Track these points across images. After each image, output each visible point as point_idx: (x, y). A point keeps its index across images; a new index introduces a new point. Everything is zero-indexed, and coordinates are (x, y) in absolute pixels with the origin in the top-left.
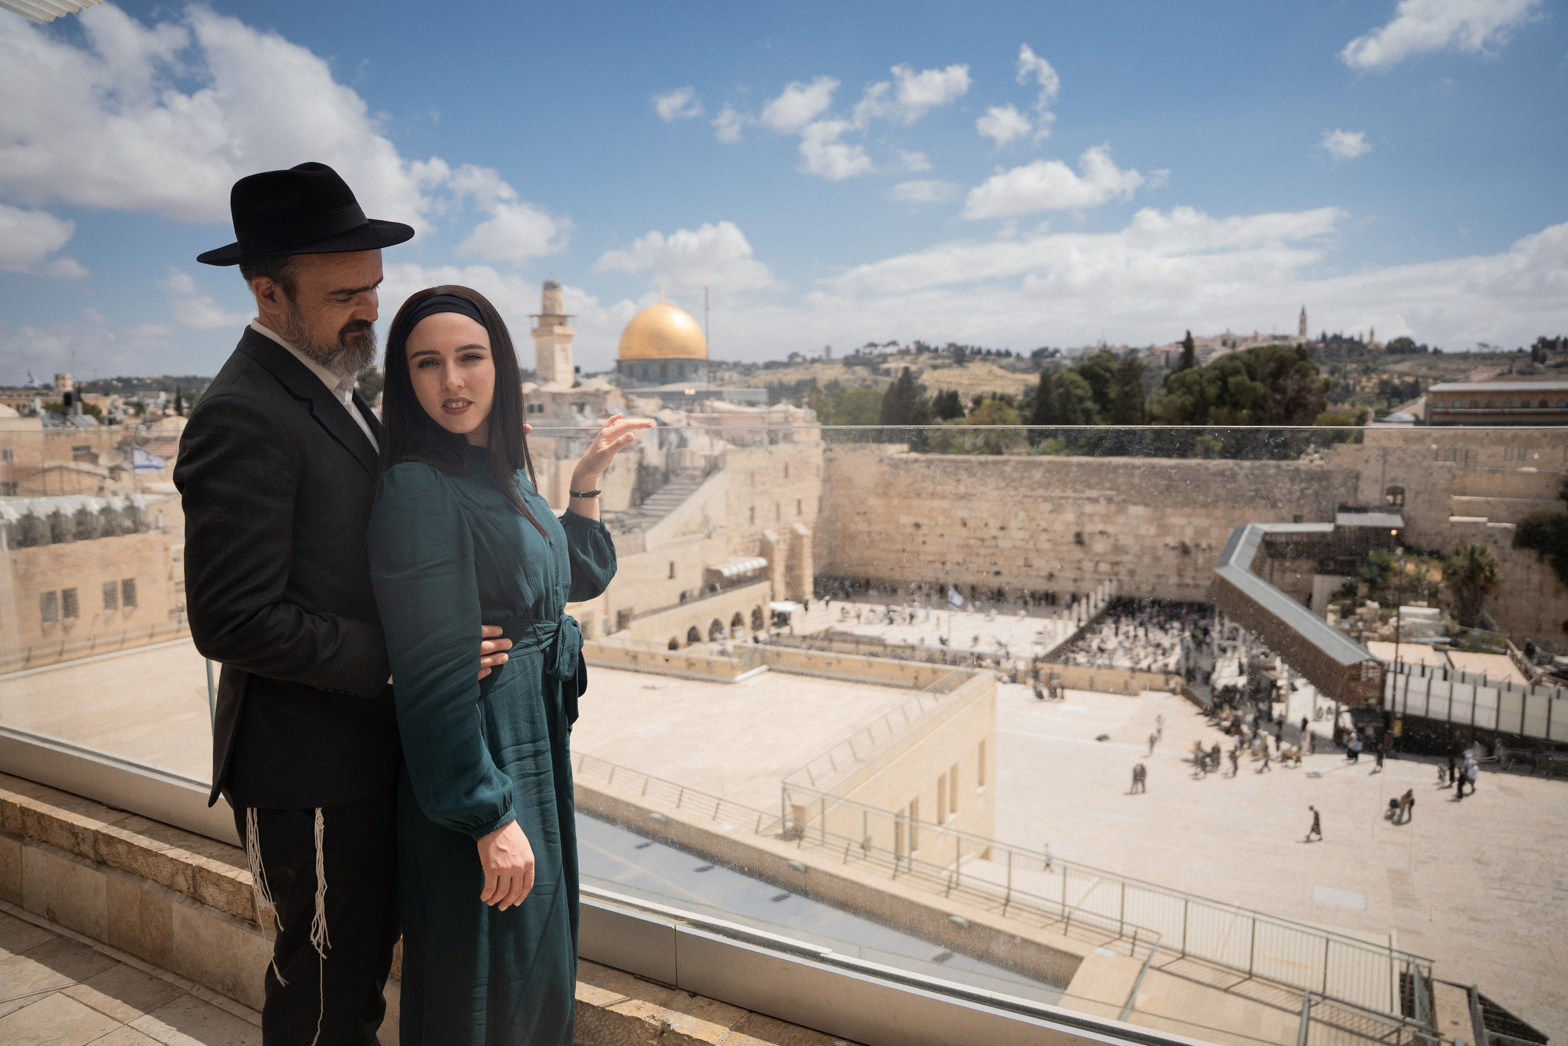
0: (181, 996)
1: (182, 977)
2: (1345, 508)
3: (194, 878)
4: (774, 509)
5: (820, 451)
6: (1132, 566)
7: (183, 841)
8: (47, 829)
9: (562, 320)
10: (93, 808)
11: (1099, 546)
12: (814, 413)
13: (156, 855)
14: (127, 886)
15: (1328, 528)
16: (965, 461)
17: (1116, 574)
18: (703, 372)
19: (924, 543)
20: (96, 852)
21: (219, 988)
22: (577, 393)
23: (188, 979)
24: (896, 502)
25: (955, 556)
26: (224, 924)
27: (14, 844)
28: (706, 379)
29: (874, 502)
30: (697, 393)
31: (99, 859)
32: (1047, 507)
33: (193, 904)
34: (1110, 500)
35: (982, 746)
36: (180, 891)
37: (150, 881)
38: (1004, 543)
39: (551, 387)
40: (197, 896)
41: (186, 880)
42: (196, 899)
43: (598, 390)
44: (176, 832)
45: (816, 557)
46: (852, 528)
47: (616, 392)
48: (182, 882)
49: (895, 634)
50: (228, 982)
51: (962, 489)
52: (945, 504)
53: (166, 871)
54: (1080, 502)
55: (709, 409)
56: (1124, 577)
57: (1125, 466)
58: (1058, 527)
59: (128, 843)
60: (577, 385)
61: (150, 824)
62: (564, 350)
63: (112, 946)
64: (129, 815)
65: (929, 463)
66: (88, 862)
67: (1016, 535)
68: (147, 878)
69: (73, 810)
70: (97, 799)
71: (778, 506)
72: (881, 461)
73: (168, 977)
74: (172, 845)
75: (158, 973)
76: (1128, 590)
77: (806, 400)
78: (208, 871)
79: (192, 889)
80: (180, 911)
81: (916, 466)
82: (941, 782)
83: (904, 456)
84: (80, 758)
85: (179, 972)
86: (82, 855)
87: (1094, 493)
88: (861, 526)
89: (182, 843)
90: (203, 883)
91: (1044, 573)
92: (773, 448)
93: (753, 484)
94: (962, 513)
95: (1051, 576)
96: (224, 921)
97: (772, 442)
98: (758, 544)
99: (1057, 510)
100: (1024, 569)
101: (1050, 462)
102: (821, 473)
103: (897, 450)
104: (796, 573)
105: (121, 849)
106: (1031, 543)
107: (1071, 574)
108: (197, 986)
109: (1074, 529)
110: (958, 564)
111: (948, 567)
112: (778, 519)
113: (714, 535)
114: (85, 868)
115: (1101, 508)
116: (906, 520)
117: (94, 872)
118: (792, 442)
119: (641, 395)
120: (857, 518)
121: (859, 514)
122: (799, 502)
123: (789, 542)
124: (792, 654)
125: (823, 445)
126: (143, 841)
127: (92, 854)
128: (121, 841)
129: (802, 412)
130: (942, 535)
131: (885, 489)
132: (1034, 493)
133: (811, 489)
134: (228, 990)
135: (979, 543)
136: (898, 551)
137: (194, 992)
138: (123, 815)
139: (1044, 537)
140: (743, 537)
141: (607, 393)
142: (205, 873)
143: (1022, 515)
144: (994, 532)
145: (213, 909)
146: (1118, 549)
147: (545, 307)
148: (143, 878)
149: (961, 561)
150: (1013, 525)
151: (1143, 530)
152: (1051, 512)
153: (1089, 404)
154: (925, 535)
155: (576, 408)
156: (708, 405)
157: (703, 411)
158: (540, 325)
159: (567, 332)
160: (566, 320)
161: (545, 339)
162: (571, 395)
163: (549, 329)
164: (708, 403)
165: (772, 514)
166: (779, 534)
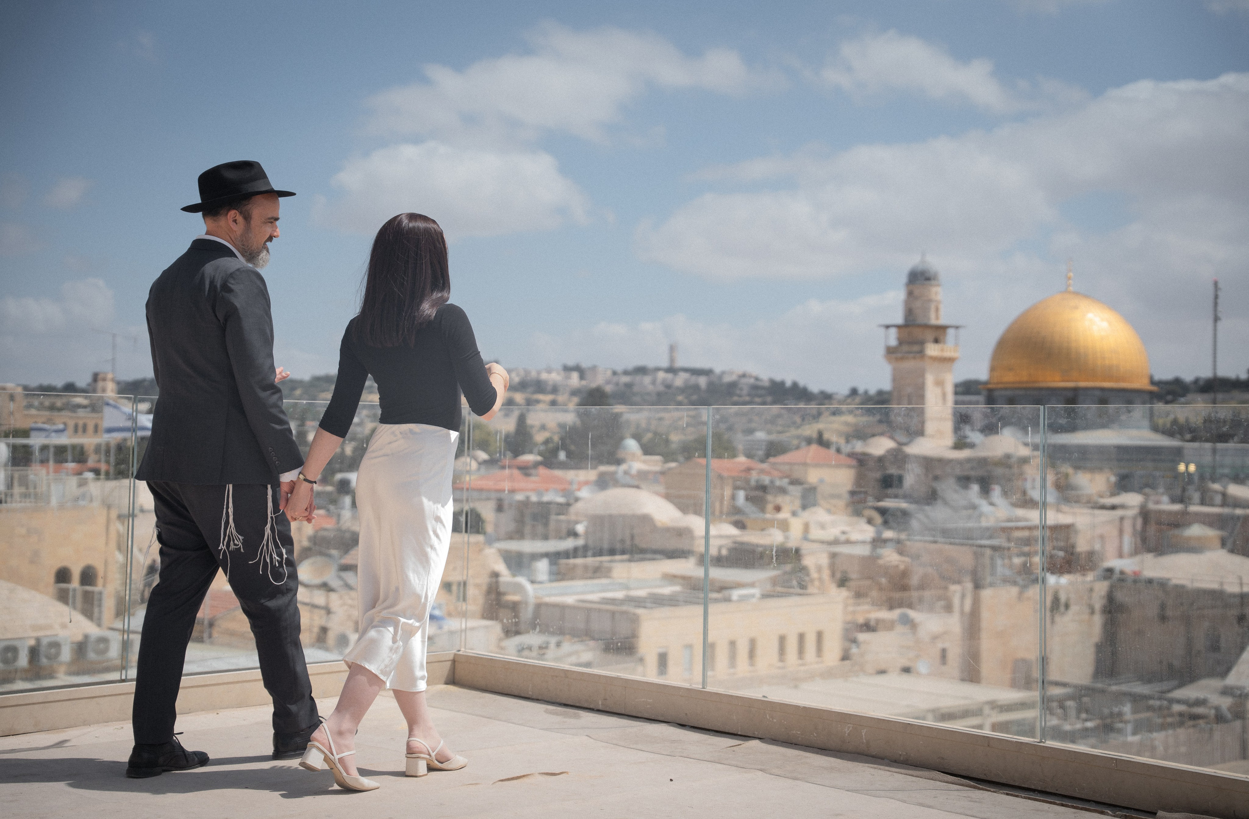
9: (939, 333)
22: (969, 460)
28: (1146, 423)
39: (921, 447)
43: (1008, 456)
60: (960, 445)
62: (940, 383)
141: (1025, 461)
147: (909, 313)
155: (975, 488)
156: (1216, 492)
157: (1203, 503)
158: (901, 342)
159: (947, 354)
160: (945, 334)
161: (909, 364)
162: (960, 462)
163: (916, 348)
164: (1217, 486)
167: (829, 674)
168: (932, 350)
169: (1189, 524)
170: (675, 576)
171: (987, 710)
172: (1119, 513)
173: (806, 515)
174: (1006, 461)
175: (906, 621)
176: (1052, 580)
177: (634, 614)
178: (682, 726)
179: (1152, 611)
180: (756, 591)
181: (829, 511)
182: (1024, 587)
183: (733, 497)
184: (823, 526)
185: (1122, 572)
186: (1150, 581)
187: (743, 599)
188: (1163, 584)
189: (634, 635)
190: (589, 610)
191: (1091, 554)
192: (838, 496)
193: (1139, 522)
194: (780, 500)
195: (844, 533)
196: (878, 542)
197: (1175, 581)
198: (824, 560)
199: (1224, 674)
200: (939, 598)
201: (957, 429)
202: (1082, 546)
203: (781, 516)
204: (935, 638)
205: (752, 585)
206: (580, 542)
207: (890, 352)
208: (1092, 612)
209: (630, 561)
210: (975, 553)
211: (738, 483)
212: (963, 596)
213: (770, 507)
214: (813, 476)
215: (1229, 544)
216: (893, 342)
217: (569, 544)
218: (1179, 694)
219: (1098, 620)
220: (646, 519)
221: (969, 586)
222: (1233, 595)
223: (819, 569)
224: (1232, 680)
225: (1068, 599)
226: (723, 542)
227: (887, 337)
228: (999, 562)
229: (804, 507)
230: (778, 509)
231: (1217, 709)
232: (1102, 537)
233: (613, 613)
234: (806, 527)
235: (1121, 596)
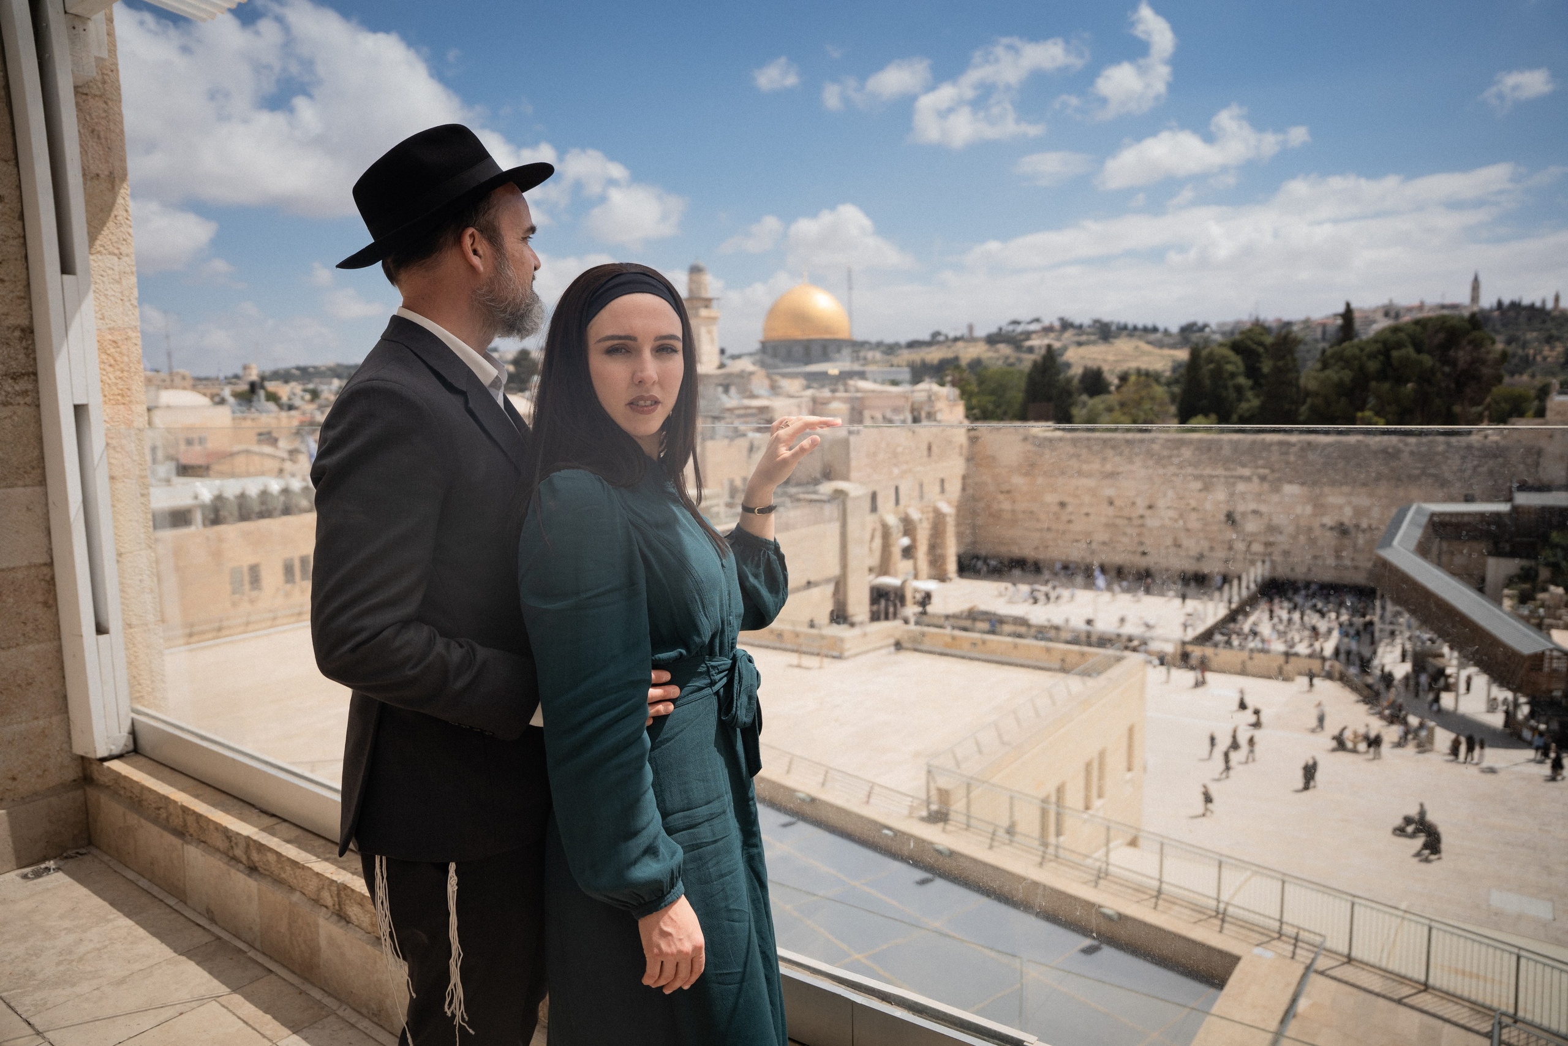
0: (328, 1016)
1: (330, 995)
2: (1524, 487)
3: (338, 895)
4: (917, 487)
5: (963, 431)
6: (1286, 547)
7: (330, 853)
8: (205, 830)
9: (706, 301)
10: (247, 811)
11: (1251, 526)
12: (956, 392)
13: (303, 867)
14: (277, 896)
15: (1504, 507)
16: (1110, 440)
17: (1270, 554)
18: (846, 352)
19: (1070, 521)
20: (249, 858)
21: (364, 1011)
22: (722, 375)
23: (335, 998)
24: (1040, 480)
25: (1101, 536)
26: (368, 947)
27: (176, 841)
28: (849, 358)
29: (1018, 480)
30: (841, 373)
31: (252, 865)
32: (1198, 485)
33: (339, 921)
34: (1263, 478)
35: (1131, 731)
36: (326, 907)
37: (298, 894)
38: (1152, 522)
40: (342, 914)
41: (332, 896)
42: (342, 917)
43: (743, 371)
44: (323, 842)
45: (960, 536)
46: (995, 506)
47: (761, 373)
48: (327, 898)
49: (1039, 614)
50: (373, 1006)
51: (1109, 467)
52: (1090, 483)
53: (312, 885)
54: (1232, 480)
55: (852, 389)
56: (1278, 558)
57: (1281, 443)
58: (1208, 506)
59: (277, 853)
60: (722, 366)
61: (299, 832)
62: (709, 332)
63: (264, 953)
64: (279, 821)
65: (1074, 442)
66: (241, 867)
67: (1165, 516)
68: (295, 890)
69: (227, 811)
70: (252, 802)
71: (921, 486)
72: (1025, 439)
73: (317, 994)
74: (318, 857)
75: (306, 987)
76: (1282, 572)
77: (949, 378)
78: (353, 890)
79: (337, 907)
80: (327, 929)
81: (1061, 444)
82: (1088, 766)
83: (1049, 434)
84: (234, 760)
85: (326, 989)
86: (234, 858)
87: (1246, 472)
88: (1007, 506)
89: (328, 856)
90: (347, 902)
91: (1194, 553)
92: (916, 427)
94: (1109, 492)
95: (1200, 557)
96: (368, 944)
97: (916, 420)
99: (1207, 488)
100: (1172, 550)
101: (1200, 441)
102: (965, 451)
103: (1040, 429)
104: (939, 551)
105: (271, 857)
106: (1181, 522)
107: (1221, 554)
108: (344, 1007)
109: (1224, 508)
110: (1104, 543)
111: (1094, 546)
112: (922, 497)
114: (238, 873)
115: (1255, 486)
116: (1051, 498)
117: (247, 878)
118: (935, 420)
119: (785, 376)
120: (1001, 497)
121: (1002, 492)
122: (942, 481)
123: (931, 520)
124: (936, 634)
125: (966, 423)
126: (291, 851)
127: (244, 859)
128: (270, 850)
129: (945, 391)
130: (1087, 514)
131: (1030, 467)
132: (1183, 472)
133: (954, 467)
134: (373, 1014)
135: (1126, 522)
136: (1041, 530)
137: (340, 1012)
138: (273, 820)
139: (1194, 516)
141: (751, 374)
142: (350, 892)
143: (1170, 494)
144: (1141, 511)
145: (357, 929)
146: (1272, 529)
147: (690, 290)
148: (292, 889)
149: (1107, 540)
150: (1161, 503)
151: (1299, 510)
152: (1200, 491)
153: (1242, 380)
154: (1071, 513)
155: (720, 389)
157: (846, 391)
159: (713, 315)
160: (711, 302)
162: (717, 376)
164: (852, 382)
165: (916, 493)
166: (923, 513)
168: (703, 312)
193: (811, 404)
201: (720, 359)
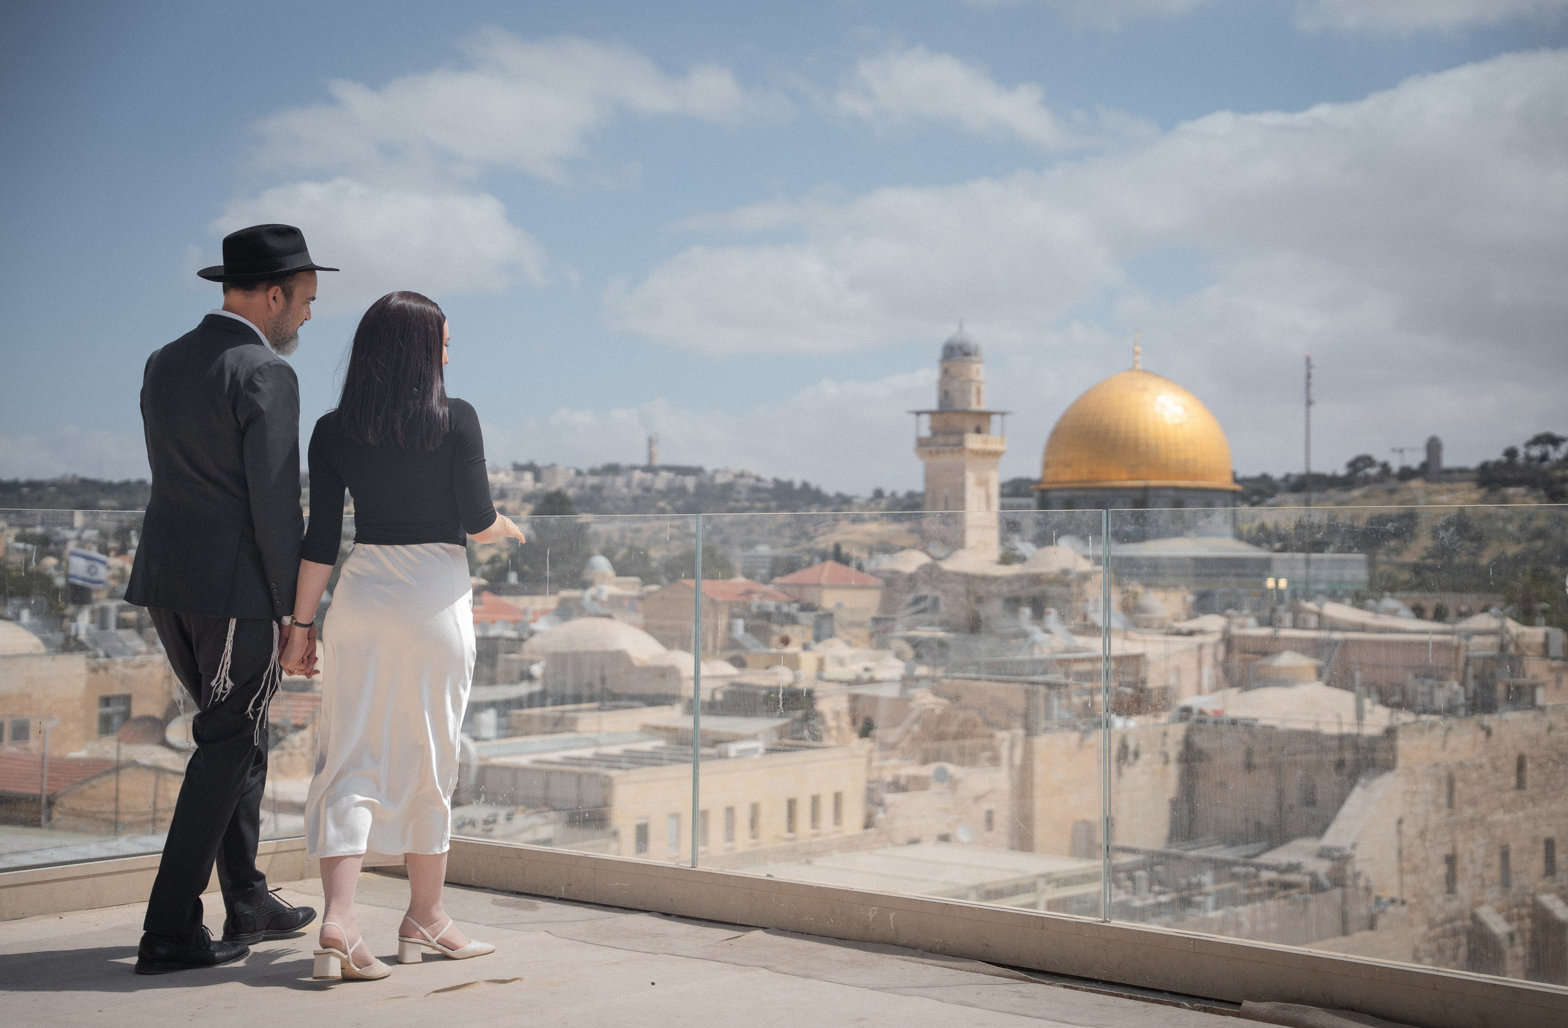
4: (1496, 860)
9: (981, 421)
22: (1019, 578)
39: (961, 562)
43: (1066, 572)
55: (1311, 620)
60: (1007, 559)
62: (983, 483)
71: (1505, 854)
92: (1487, 719)
93: (1451, 804)
97: (1483, 704)
98: (1463, 939)
112: (1506, 883)
113: (1382, 922)
118: (1532, 705)
122: (1550, 844)
123: (1528, 935)
129: (1536, 633)
140: (1432, 924)
141: (1085, 577)
147: (945, 396)
155: (1027, 611)
156: (1310, 612)
157: (1295, 626)
158: (935, 432)
159: (991, 447)
160: (989, 420)
161: (946, 460)
162: (1009, 580)
163: (953, 439)
164: (1311, 606)
165: (1494, 873)
166: (1509, 919)
167: (850, 845)
168: (973, 442)
169: (1278, 652)
170: (657, 728)
171: (1041, 884)
172: (1197, 639)
173: (820, 649)
174: (1063, 578)
175: (942, 776)
176: (1118, 722)
177: (606, 777)
178: (666, 915)
179: (1237, 758)
180: (759, 745)
181: (849, 643)
182: (1086, 732)
183: (730, 628)
184: (841, 662)
185: (1201, 712)
186: (1234, 722)
187: (742, 754)
188: (1249, 726)
189: (606, 804)
190: (549, 773)
191: (1165, 690)
192: (860, 625)
193: (1221, 650)
194: (787, 630)
195: (867, 670)
196: (909, 680)
197: (1263, 722)
198: (843, 704)
199: (1321, 833)
200: (984, 748)
201: (1003, 540)
202: (1154, 681)
203: (790, 650)
204: (978, 799)
205: (754, 737)
206: (537, 687)
207: (922, 444)
208: (1167, 762)
209: (599, 709)
210: (1027, 691)
211: (736, 610)
212: (1012, 746)
213: (775, 639)
214: (829, 600)
215: (1326, 676)
216: (926, 432)
217: (523, 689)
218: (1268, 858)
219: (1173, 770)
220: (620, 657)
221: (1020, 732)
222: (1331, 737)
223: (837, 715)
224: (1329, 839)
225: (1138, 745)
226: (718, 683)
227: (918, 425)
228: (1055, 702)
229: (818, 639)
230: (786, 641)
231: (1313, 875)
232: (1178, 670)
233: (579, 776)
234: (821, 663)
235: (1201, 741)
